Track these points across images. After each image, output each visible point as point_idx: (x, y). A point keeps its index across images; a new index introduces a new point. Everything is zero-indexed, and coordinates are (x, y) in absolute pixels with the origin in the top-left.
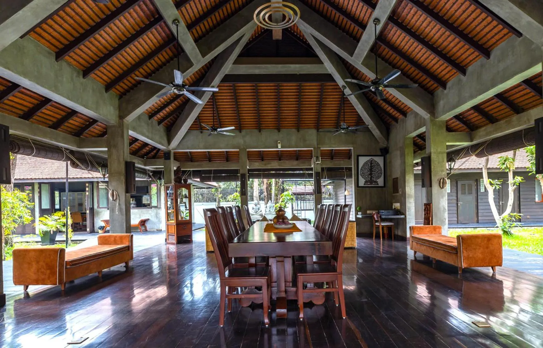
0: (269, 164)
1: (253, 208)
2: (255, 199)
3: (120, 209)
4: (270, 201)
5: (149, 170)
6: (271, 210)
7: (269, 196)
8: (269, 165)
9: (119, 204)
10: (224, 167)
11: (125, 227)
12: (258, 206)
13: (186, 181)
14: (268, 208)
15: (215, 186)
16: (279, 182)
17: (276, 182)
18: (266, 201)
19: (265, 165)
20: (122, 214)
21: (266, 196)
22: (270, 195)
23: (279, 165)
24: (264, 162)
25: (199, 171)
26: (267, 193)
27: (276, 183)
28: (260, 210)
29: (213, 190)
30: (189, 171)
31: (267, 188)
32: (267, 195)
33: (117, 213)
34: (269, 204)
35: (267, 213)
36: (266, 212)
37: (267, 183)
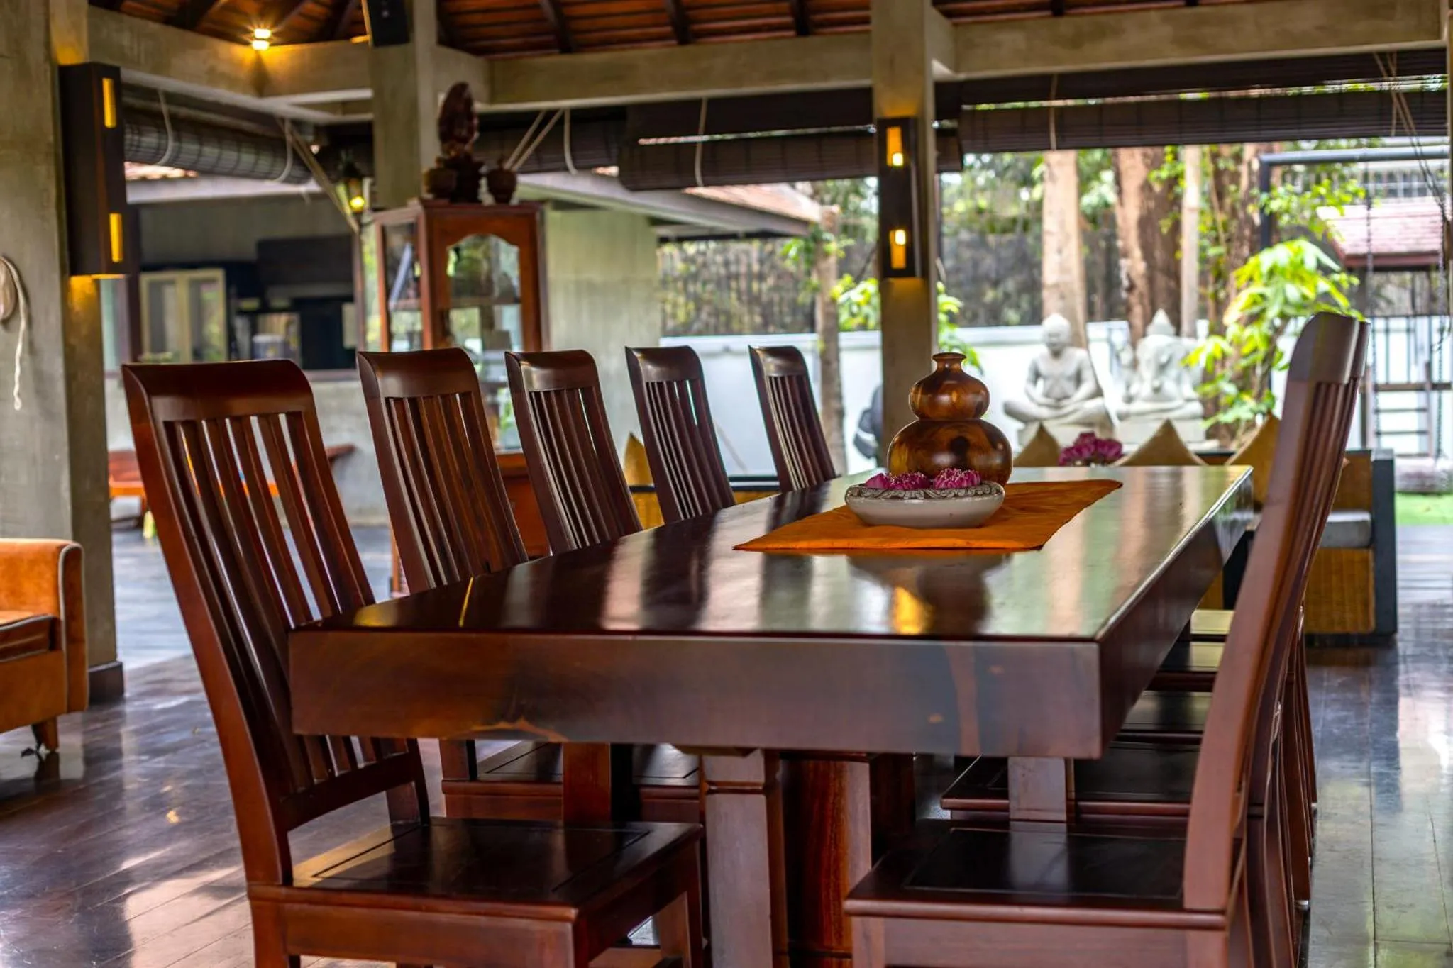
0: (1100, 34)
1: (1037, 375)
2: (1050, 300)
3: (37, 379)
4: (1161, 318)
5: (298, 124)
6: (1169, 386)
7: (1161, 281)
8: (1107, 46)
9: (31, 348)
10: (772, 76)
11: (66, 494)
12: (1076, 355)
13: (503, 186)
14: (1147, 371)
15: (804, 223)
16: (1236, 177)
17: (1218, 174)
18: (1138, 322)
19: (1075, 42)
20: (48, 414)
21: (1141, 284)
22: (1174, 273)
23: (1181, 42)
24: (1066, 25)
25: (616, 114)
26: (1148, 255)
27: (1220, 183)
28: (1087, 388)
29: (792, 248)
30: (551, 113)
31: (1145, 224)
32: (1151, 280)
33: (18, 405)
34: (1159, 337)
35: (1137, 406)
36: (1129, 400)
37: (1146, 187)
